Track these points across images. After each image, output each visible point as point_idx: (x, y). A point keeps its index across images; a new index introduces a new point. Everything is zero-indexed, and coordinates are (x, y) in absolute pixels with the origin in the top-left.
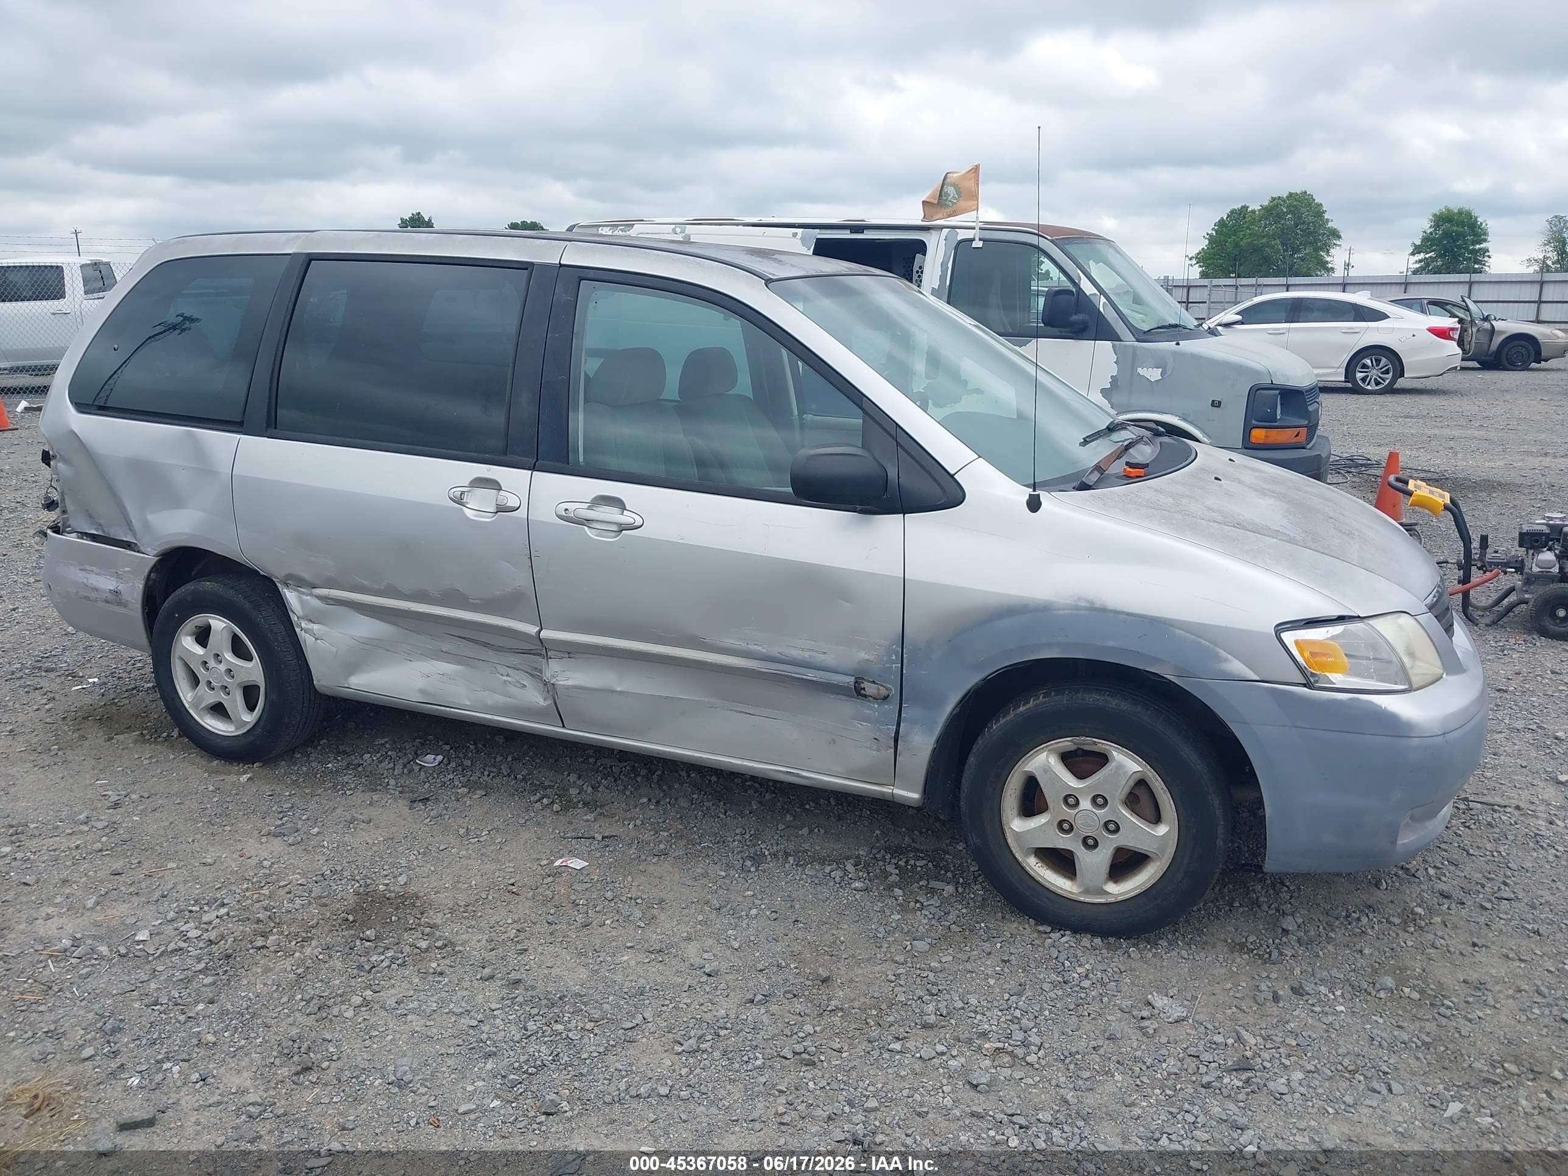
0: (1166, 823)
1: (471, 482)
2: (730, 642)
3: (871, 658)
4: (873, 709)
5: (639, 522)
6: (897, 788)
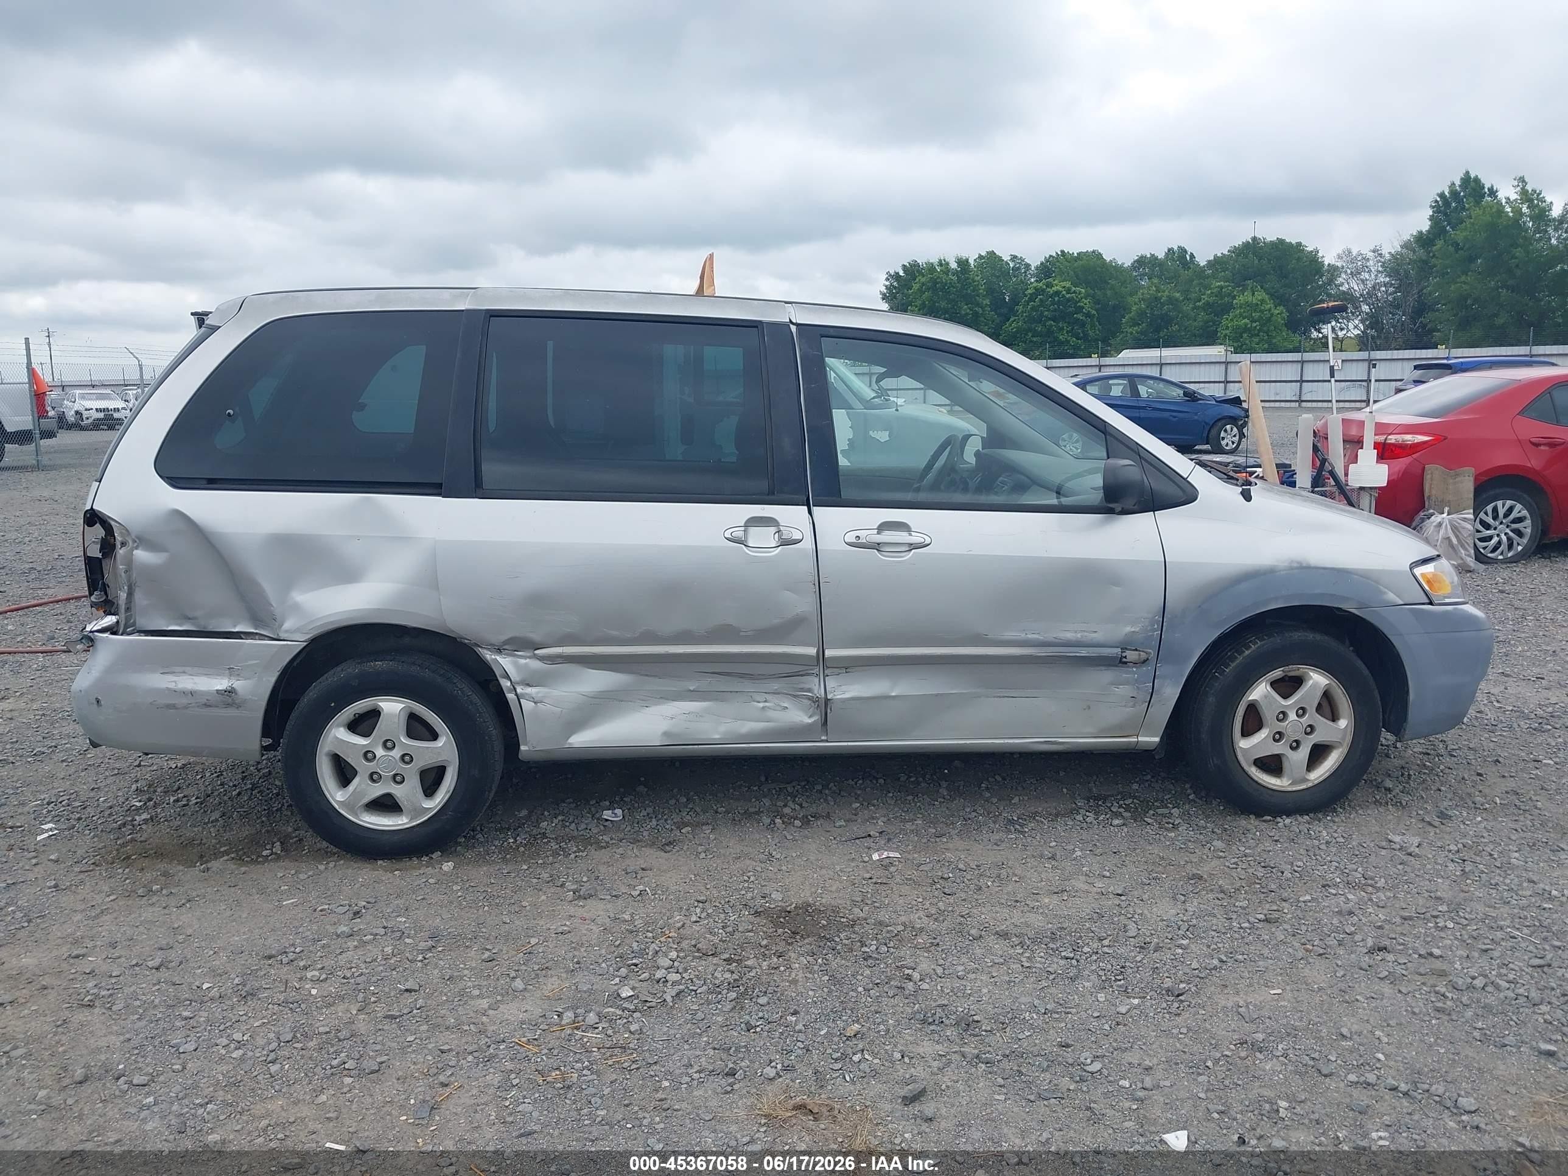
0: (1344, 718)
1: (746, 523)
2: (1010, 635)
3: (1138, 629)
4: (1132, 673)
5: (928, 541)
6: (1143, 736)
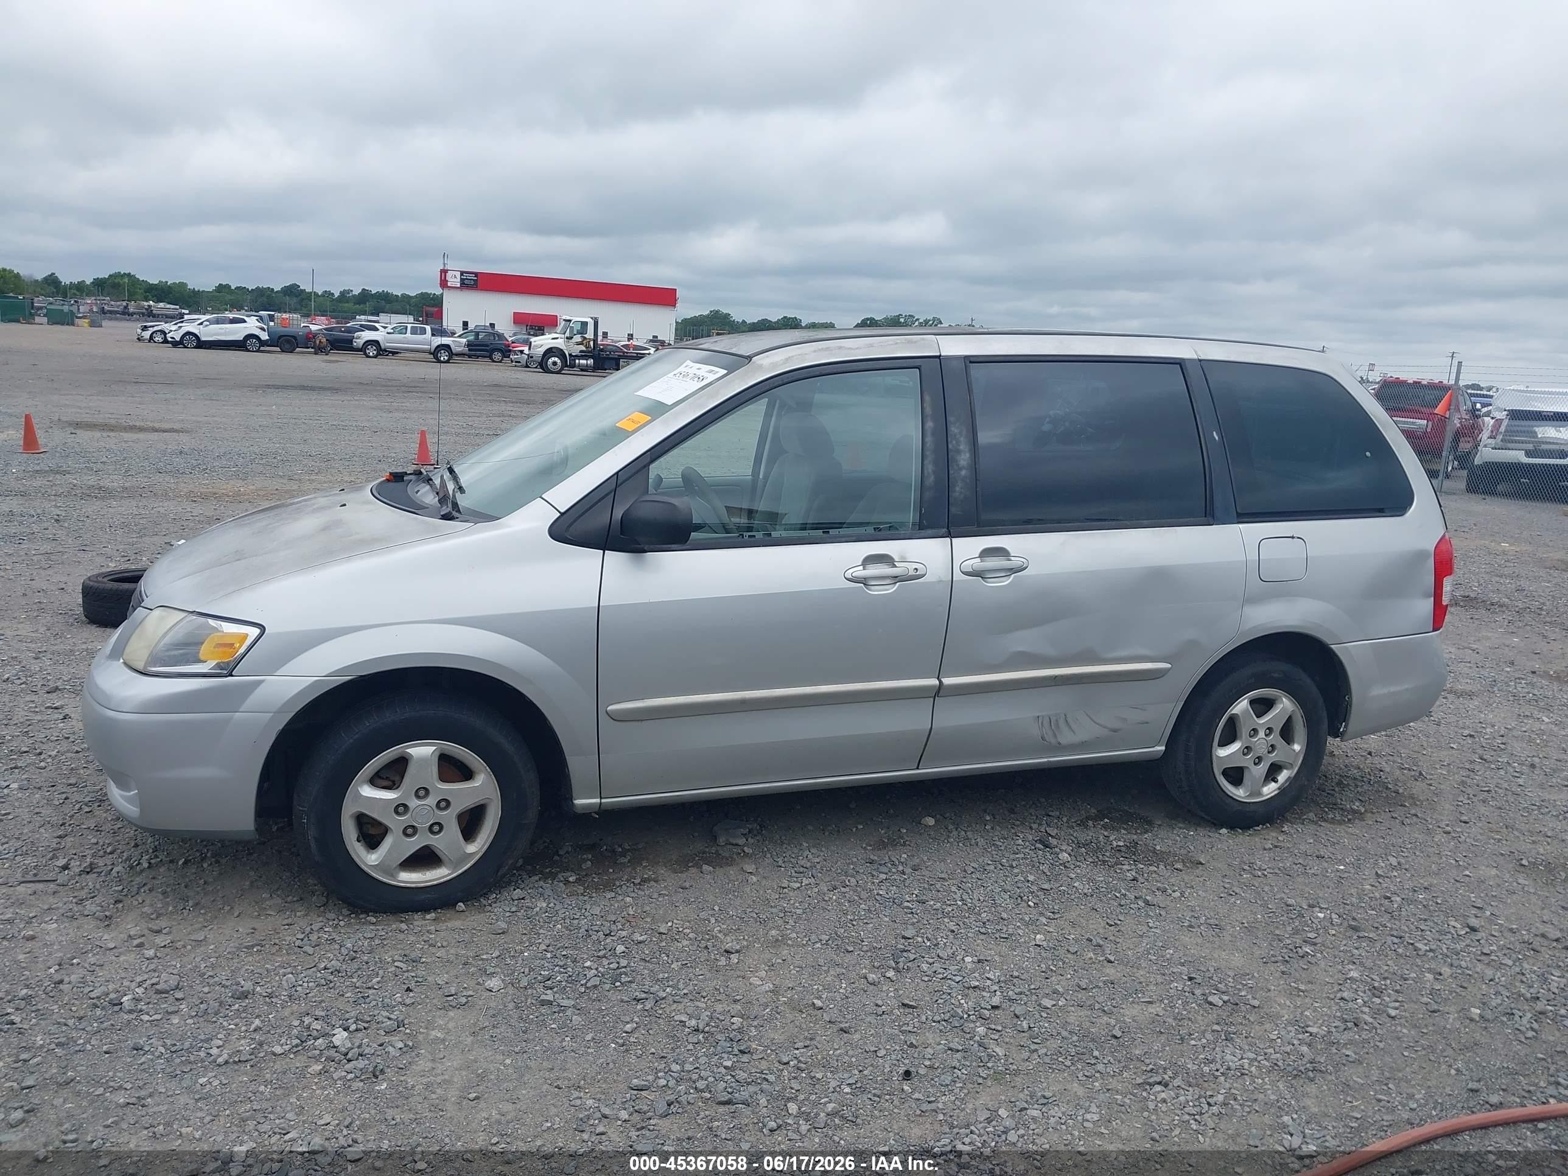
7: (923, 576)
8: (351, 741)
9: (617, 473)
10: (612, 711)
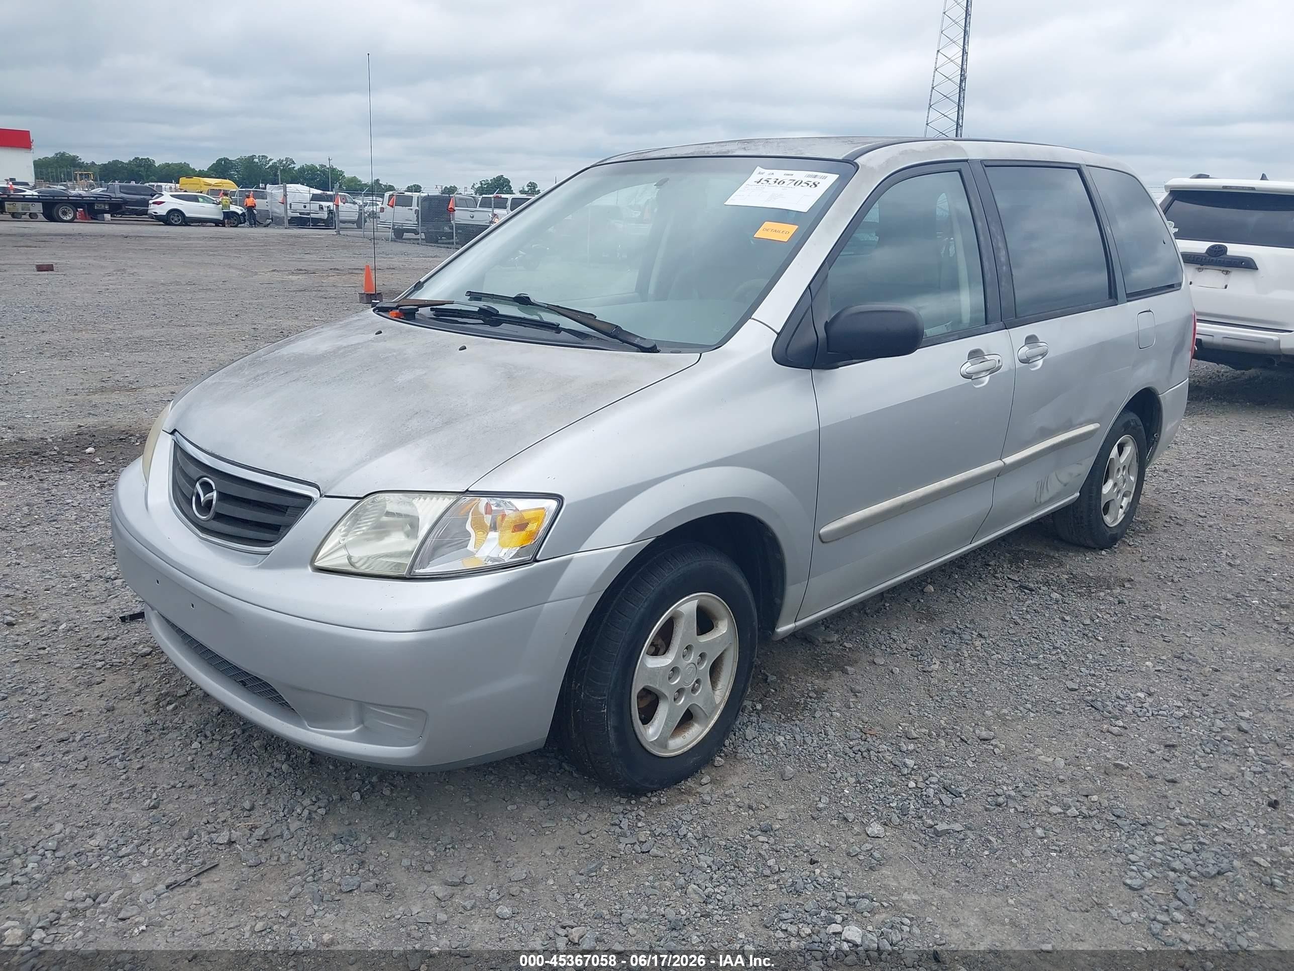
7: (999, 368)
8: (642, 610)
9: (809, 286)
10: (824, 533)
